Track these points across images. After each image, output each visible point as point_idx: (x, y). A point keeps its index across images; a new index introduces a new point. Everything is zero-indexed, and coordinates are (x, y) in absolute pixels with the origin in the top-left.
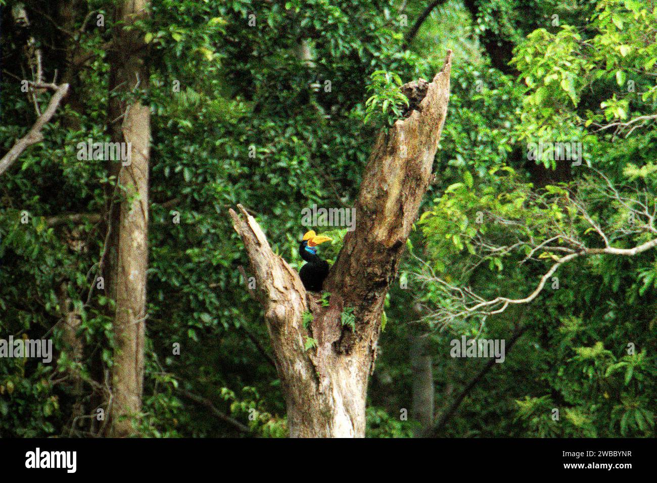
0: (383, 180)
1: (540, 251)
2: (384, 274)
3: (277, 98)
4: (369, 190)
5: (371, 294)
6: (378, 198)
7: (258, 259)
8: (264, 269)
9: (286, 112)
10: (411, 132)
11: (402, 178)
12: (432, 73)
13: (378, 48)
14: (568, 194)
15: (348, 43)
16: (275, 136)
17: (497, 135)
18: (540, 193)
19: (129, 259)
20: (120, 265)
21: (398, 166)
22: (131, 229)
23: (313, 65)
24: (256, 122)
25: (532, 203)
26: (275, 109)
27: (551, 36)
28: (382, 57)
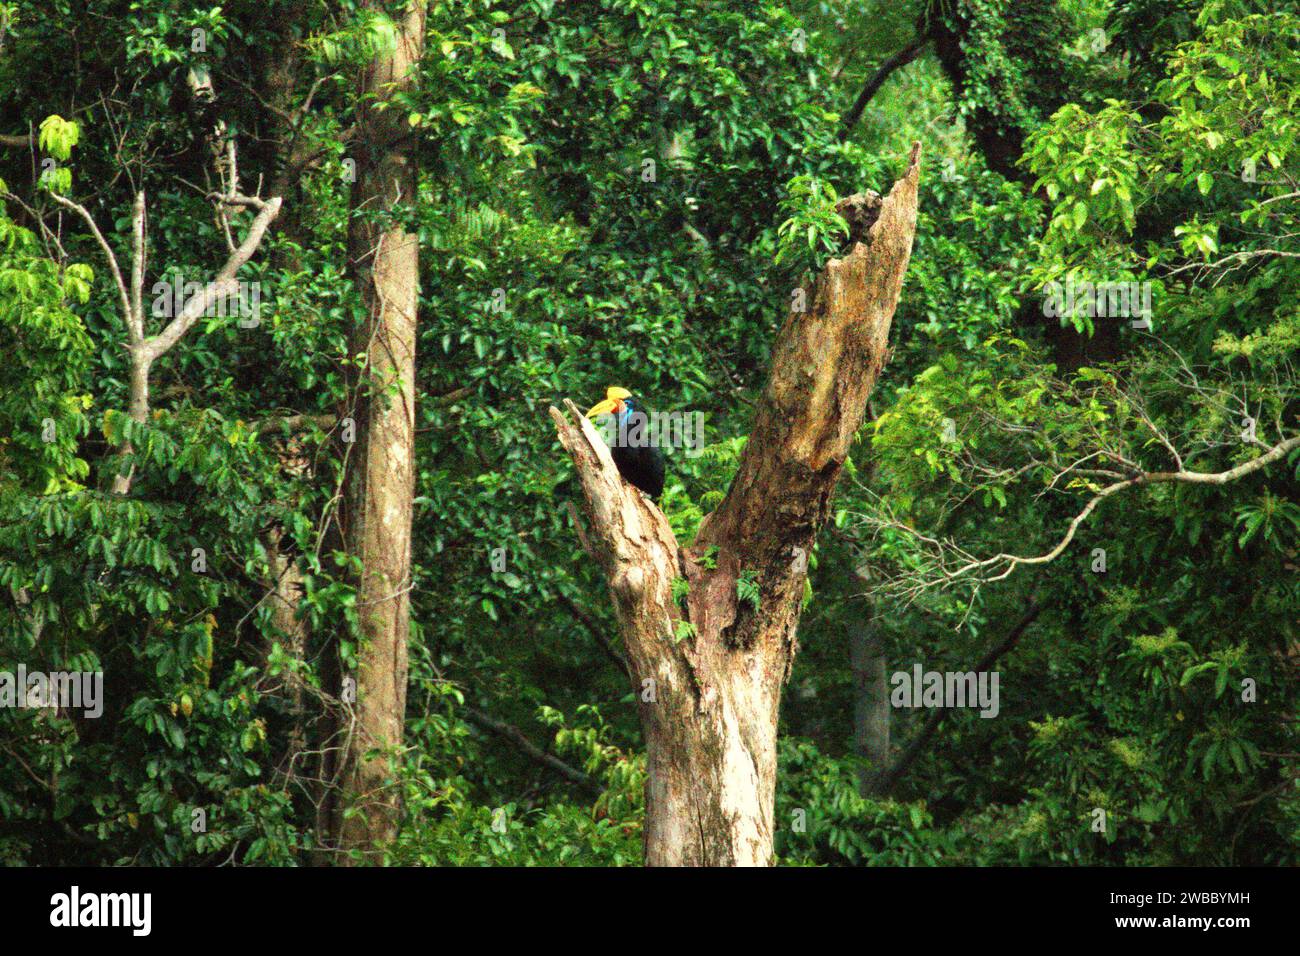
0: (807, 358)
1: (1067, 478)
2: (807, 515)
3: (630, 220)
4: (783, 375)
5: (786, 549)
6: (798, 388)
7: (598, 491)
8: (608, 506)
9: (645, 244)
10: (852, 278)
11: (838, 353)
12: (888, 178)
13: (800, 138)
14: (1115, 381)
15: (749, 128)
16: (626, 282)
17: (995, 280)
18: (1068, 381)
19: (383, 489)
20: (368, 499)
21: (832, 336)
22: (385, 439)
23: (689, 166)
24: (594, 260)
25: (1055, 397)
26: (627, 237)
27: (1090, 117)
28: (805, 151)
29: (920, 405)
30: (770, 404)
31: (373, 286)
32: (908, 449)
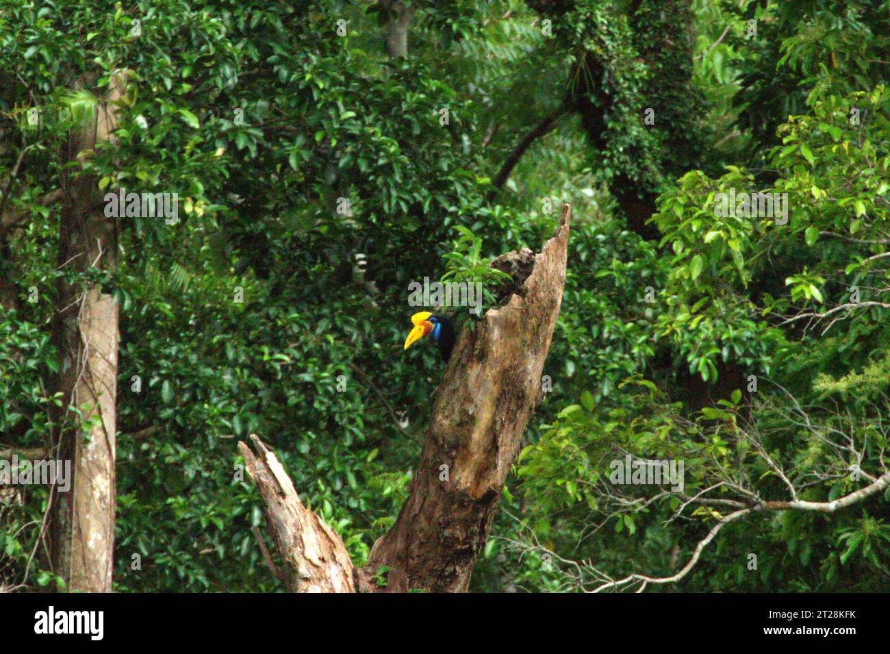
0: (468, 399)
1: (695, 505)
2: (467, 540)
3: (304, 274)
4: (446, 413)
5: (450, 569)
6: (461, 424)
7: (281, 517)
8: (290, 530)
9: (319, 297)
10: (508, 327)
11: (496, 394)
12: (535, 237)
13: (454, 199)
14: (734, 418)
15: (410, 192)
16: (300, 333)
17: (631, 330)
18: (693, 420)
19: (88, 516)
20: (74, 525)
21: (490, 378)
22: (90, 471)
23: (355, 226)
24: (272, 311)
25: (682, 433)
26: (301, 291)
27: (712, 182)
28: (460, 213)
29: (561, 440)
30: (434, 439)
31: (78, 334)
32: (549, 479)
